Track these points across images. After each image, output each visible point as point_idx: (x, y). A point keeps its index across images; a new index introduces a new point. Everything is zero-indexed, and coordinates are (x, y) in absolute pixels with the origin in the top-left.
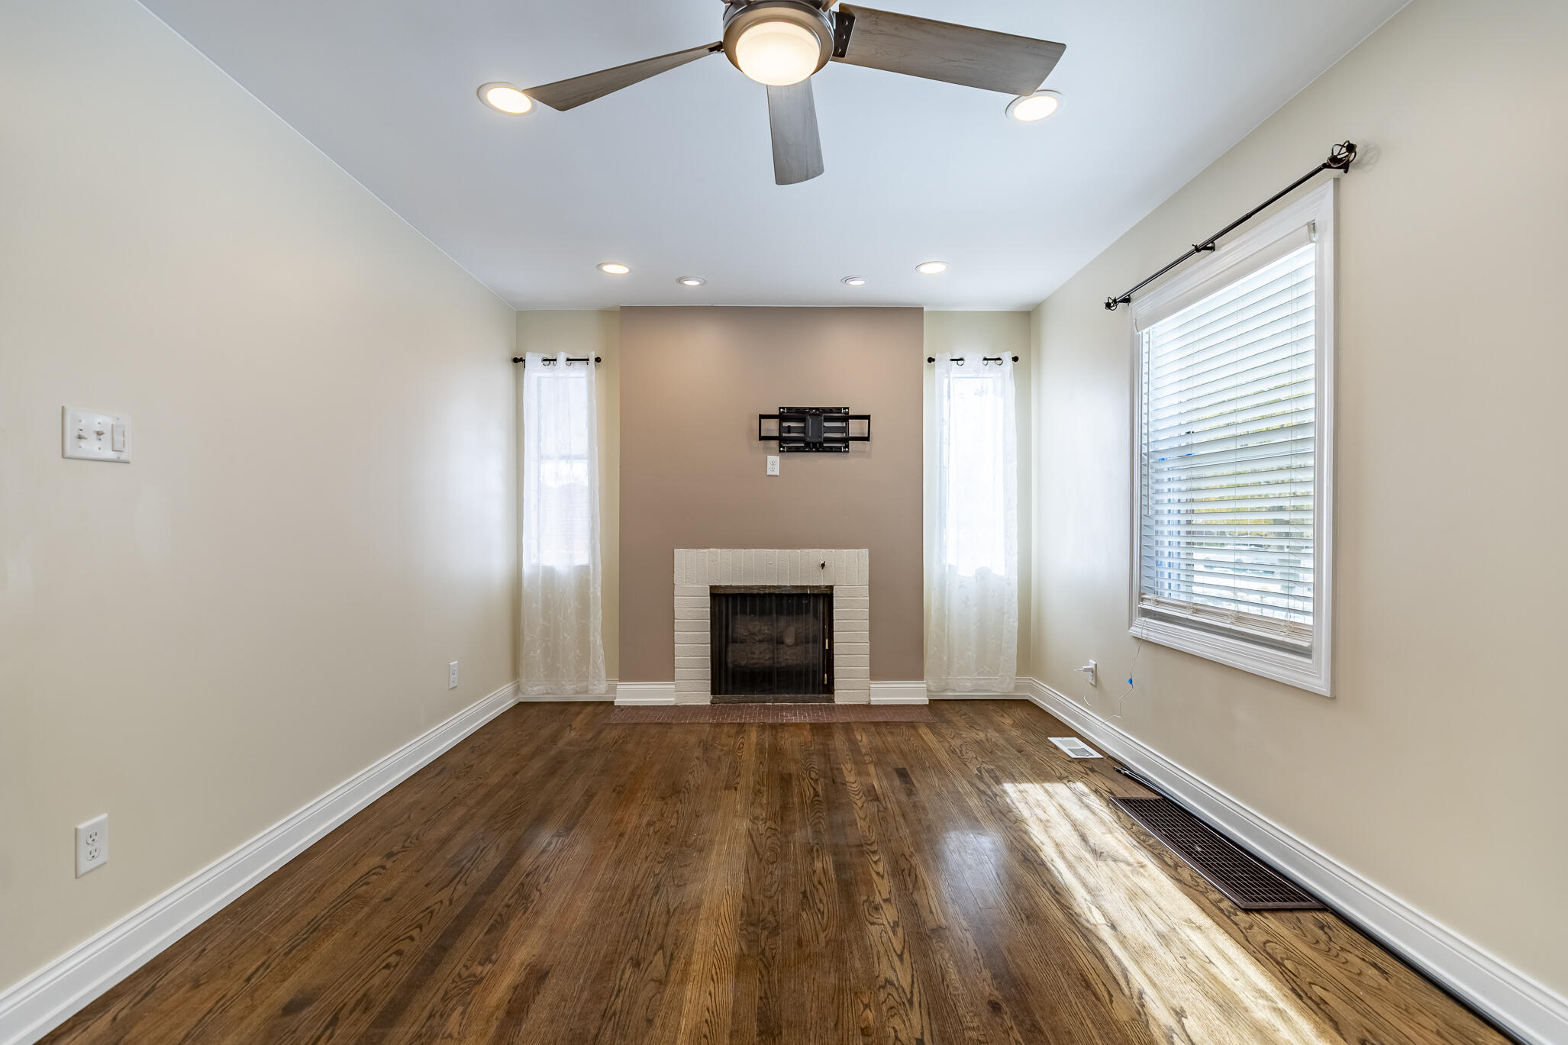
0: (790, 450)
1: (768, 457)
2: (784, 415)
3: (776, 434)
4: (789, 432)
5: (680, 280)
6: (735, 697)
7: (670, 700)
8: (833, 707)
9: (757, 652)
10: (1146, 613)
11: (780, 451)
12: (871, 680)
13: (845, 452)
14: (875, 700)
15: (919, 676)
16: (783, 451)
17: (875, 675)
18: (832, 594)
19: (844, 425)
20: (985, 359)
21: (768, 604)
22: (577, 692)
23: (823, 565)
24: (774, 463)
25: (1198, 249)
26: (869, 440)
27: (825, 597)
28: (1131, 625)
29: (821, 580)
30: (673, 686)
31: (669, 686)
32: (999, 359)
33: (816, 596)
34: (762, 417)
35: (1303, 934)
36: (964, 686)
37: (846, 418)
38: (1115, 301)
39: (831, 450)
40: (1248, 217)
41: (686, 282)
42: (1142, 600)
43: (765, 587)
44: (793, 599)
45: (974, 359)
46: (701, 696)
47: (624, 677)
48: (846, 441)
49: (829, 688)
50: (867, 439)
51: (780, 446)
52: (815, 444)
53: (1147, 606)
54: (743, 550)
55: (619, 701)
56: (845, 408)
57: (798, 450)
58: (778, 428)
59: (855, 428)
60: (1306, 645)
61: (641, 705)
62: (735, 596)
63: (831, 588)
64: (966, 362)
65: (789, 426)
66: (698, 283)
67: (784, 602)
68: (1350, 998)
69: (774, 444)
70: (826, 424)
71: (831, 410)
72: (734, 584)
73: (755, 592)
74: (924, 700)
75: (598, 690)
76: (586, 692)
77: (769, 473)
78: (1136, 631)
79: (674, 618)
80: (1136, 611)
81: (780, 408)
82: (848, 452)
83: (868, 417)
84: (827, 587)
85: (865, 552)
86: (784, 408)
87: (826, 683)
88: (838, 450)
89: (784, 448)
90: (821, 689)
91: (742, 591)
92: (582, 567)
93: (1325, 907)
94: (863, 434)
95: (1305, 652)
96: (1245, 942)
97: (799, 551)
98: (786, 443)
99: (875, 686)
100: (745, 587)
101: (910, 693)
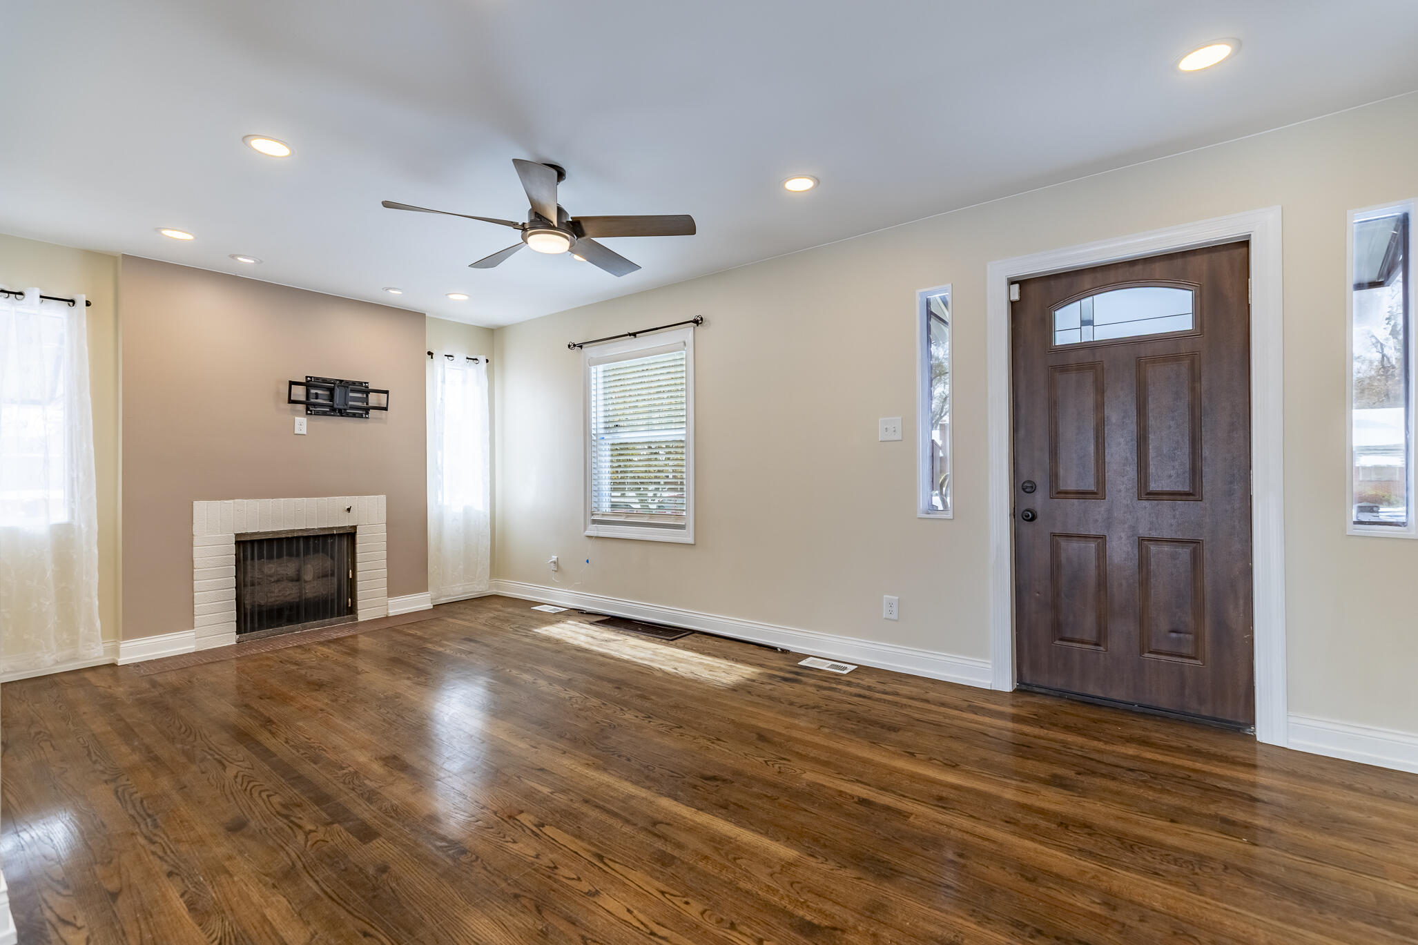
0: (317, 413)
1: (296, 418)
2: (310, 384)
3: (303, 398)
4: (317, 399)
5: (233, 257)
6: (262, 633)
7: (191, 648)
8: (357, 624)
9: (277, 591)
10: (594, 522)
11: (307, 414)
12: (388, 597)
13: (366, 418)
14: (392, 612)
15: (424, 588)
16: (311, 414)
17: (391, 593)
18: (356, 532)
19: (365, 396)
20: (467, 358)
21: (295, 545)
22: (57, 663)
23: (349, 510)
24: (301, 423)
25: (630, 335)
26: (387, 410)
27: (350, 535)
28: (585, 529)
29: (345, 522)
30: (193, 634)
31: (189, 634)
32: (476, 359)
33: (340, 535)
34: (292, 383)
35: (692, 641)
36: (458, 591)
37: (367, 391)
38: (575, 345)
39: (354, 415)
40: (657, 329)
41: (239, 259)
42: (593, 515)
43: (293, 531)
44: (319, 540)
45: (460, 357)
46: (229, 638)
47: (128, 635)
48: (367, 410)
49: (352, 610)
50: (386, 409)
51: (308, 409)
52: (340, 411)
53: (595, 518)
54: (271, 500)
55: (122, 660)
56: (365, 383)
57: (324, 414)
58: (305, 393)
59: (373, 399)
60: (683, 524)
61: (154, 659)
62: (260, 542)
63: (355, 527)
64: (455, 358)
65: (316, 393)
66: (253, 262)
67: (311, 543)
68: (715, 650)
69: (302, 407)
70: (351, 394)
71: (354, 383)
72: (261, 531)
73: (284, 536)
74: (429, 606)
75: (96, 654)
76: (74, 659)
77: (297, 432)
78: (588, 533)
79: (193, 568)
80: (589, 521)
81: (307, 377)
82: (368, 418)
83: (387, 392)
84: (351, 527)
85: (383, 498)
86: (311, 377)
87: (350, 606)
88: (361, 416)
89: (311, 411)
90: (345, 611)
91: (270, 536)
92: (59, 526)
93: (693, 632)
94: (379, 404)
95: (682, 527)
96: (678, 647)
97: (326, 498)
98: (310, 407)
99: (392, 601)
100: (273, 532)
101: (419, 602)
